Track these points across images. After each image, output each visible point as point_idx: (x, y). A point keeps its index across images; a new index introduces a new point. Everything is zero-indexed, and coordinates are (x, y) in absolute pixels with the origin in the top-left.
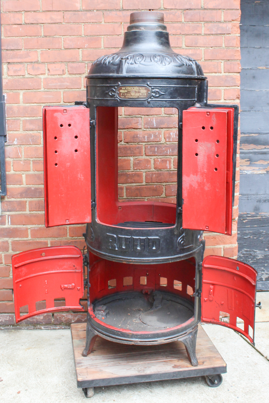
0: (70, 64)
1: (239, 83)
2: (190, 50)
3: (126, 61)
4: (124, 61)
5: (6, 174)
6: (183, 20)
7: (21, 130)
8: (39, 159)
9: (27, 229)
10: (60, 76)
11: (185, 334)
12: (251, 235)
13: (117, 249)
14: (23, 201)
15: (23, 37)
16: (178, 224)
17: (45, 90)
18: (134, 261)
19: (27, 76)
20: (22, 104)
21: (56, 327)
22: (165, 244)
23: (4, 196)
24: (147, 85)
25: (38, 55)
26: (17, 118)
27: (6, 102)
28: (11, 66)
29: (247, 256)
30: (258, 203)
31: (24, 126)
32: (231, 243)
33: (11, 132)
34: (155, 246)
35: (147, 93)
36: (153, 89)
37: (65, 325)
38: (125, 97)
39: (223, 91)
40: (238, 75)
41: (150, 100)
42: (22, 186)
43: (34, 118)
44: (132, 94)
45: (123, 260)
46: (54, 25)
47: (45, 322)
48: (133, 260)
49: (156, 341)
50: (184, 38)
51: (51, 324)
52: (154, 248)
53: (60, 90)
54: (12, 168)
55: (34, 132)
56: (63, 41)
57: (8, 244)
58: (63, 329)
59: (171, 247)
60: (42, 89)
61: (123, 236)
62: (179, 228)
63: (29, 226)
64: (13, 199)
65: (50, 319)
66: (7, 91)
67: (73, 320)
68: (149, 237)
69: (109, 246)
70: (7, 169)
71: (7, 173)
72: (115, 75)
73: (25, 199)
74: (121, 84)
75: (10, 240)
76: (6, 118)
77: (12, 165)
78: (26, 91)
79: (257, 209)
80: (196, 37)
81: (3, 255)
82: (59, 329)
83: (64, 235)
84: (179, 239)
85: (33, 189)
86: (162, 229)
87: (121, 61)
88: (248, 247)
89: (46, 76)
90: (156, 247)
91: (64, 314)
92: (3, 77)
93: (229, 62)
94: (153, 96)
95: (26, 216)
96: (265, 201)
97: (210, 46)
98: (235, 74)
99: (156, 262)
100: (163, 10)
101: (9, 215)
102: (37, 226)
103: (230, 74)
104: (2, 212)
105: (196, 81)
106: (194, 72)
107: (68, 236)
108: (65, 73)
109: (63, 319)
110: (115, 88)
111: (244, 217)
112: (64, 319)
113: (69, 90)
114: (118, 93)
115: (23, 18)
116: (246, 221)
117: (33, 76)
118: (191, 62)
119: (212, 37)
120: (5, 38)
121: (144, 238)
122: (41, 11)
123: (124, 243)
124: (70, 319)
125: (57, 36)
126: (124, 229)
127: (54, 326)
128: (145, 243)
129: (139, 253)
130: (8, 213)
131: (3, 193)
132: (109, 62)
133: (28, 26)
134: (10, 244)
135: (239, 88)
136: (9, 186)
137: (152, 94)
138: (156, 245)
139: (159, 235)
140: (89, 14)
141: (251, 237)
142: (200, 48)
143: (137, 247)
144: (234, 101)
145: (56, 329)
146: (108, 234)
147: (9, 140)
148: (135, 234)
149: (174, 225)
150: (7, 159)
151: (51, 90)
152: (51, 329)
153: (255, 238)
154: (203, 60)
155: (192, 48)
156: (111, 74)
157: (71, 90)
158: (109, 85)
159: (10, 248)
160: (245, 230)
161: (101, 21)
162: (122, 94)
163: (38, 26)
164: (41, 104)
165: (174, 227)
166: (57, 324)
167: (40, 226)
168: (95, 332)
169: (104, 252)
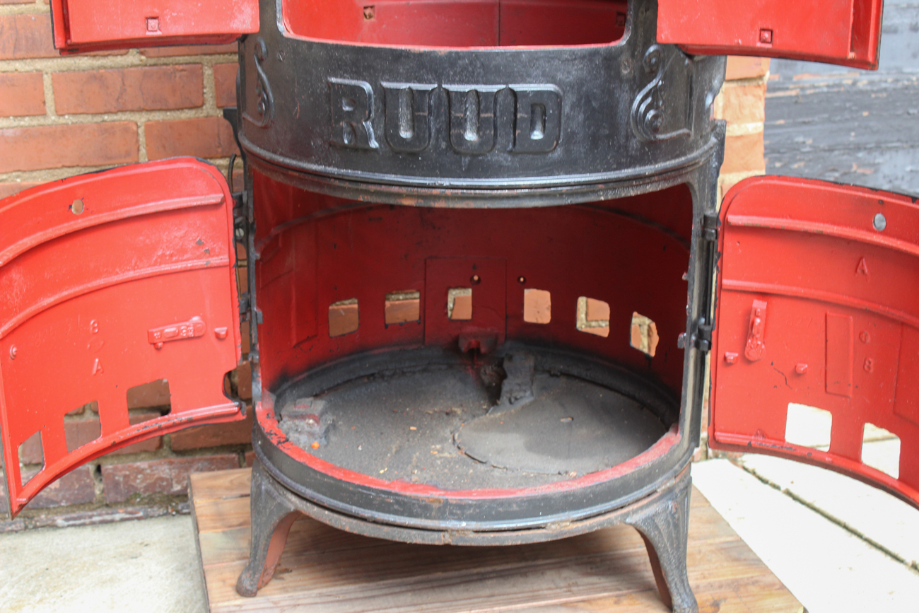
11: (649, 495)
13: (374, 144)
16: (635, 31)
18: (449, 192)
21: (112, 514)
22: (581, 117)
37: (148, 503)
45: (404, 190)
47: (68, 500)
48: (447, 188)
49: (538, 527)
51: (91, 503)
52: (537, 135)
58: (139, 519)
59: (607, 132)
61: (404, 86)
62: (639, 49)
65: (88, 486)
67: (178, 482)
68: (518, 87)
69: (340, 134)
82: (123, 520)
84: (639, 98)
86: (573, 53)
90: (544, 129)
91: (143, 464)
99: (542, 196)
109: (139, 483)
112: (142, 482)
121: (494, 88)
123: (404, 113)
124: (167, 480)
126: (407, 55)
127: (104, 510)
128: (498, 114)
129: (474, 156)
138: (544, 122)
139: (560, 76)
143: (465, 130)
145: (112, 521)
146: (333, 80)
148: (455, 74)
149: (618, 36)
152: (93, 524)
165: (622, 42)
166: (116, 503)
167: (26, 122)
168: (289, 500)
169: (317, 162)
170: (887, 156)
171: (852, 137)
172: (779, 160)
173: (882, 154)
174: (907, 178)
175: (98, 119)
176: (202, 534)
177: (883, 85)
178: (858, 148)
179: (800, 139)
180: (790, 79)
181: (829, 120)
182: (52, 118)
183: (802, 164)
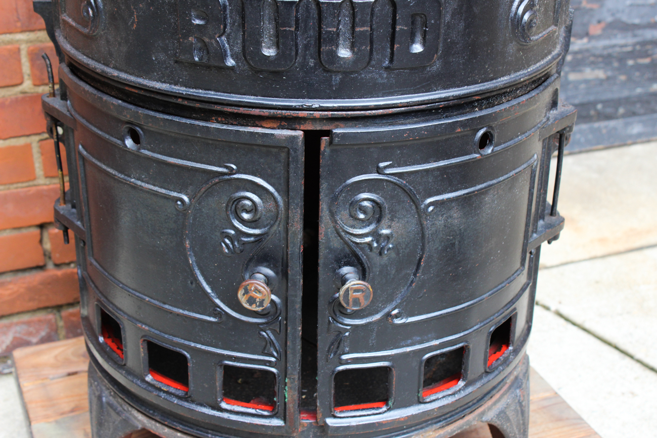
13: (231, 62)
18: (318, 114)
22: (462, 25)
34: (419, 38)
45: (265, 113)
48: (316, 110)
69: (189, 50)
90: (424, 44)
123: (266, 28)
128: (374, 26)
129: (346, 73)
138: (424, 34)
143: (337, 46)
168: (136, 418)
169: (159, 80)
176: (35, 426)
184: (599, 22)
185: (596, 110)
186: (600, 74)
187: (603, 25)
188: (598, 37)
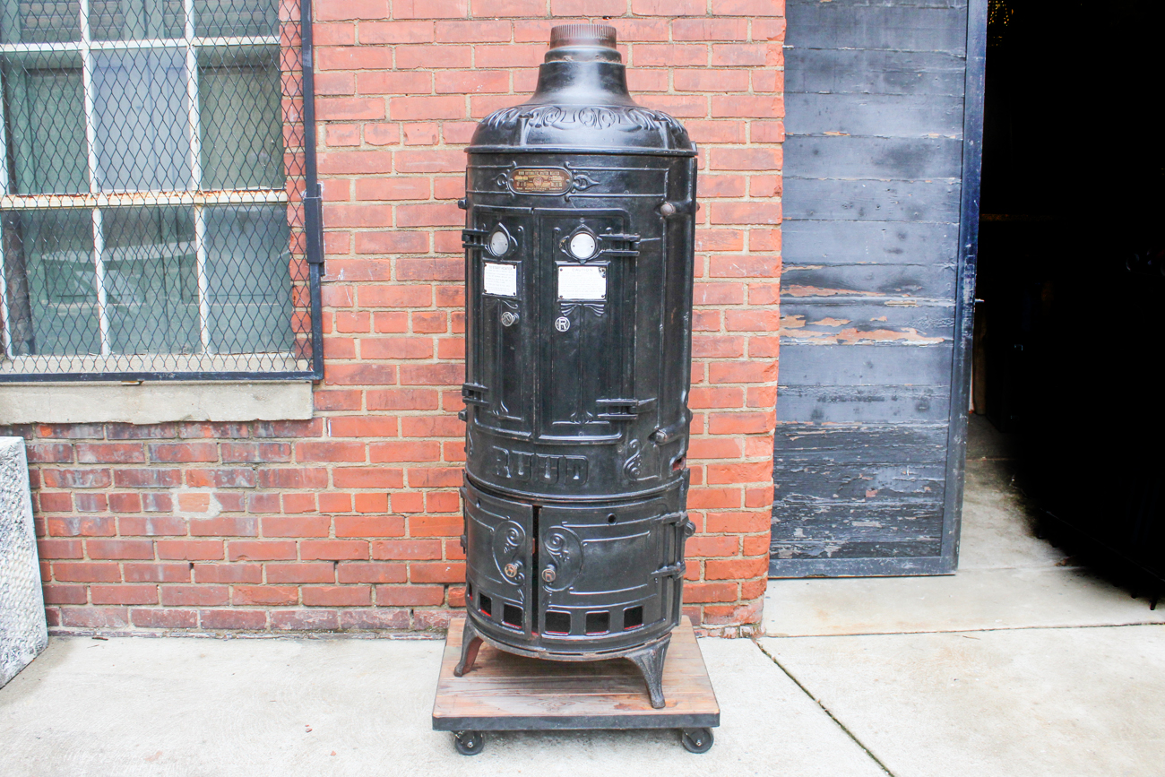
0: (447, 124)
1: (779, 163)
2: (684, 98)
3: (527, 121)
4: (523, 120)
5: (322, 339)
6: (670, 39)
7: (353, 252)
8: (387, 310)
9: (363, 445)
10: (429, 148)
11: (640, 646)
12: (805, 467)
14: (356, 391)
15: (356, 72)
17: (399, 174)
19: (364, 147)
20: (353, 203)
21: (417, 636)
22: (597, 470)
23: (319, 381)
24: (565, 166)
25: (385, 106)
26: (344, 229)
27: (322, 198)
28: (331, 128)
29: (797, 509)
30: (820, 403)
31: (358, 246)
32: (760, 480)
33: (333, 257)
34: (578, 473)
35: (565, 181)
36: (576, 174)
37: (435, 632)
38: (524, 189)
39: (748, 179)
40: (780, 147)
41: (569, 194)
42: (353, 361)
43: (378, 229)
44: (536, 184)
46: (416, 47)
47: (396, 626)
49: (580, 655)
50: (671, 73)
51: (407, 629)
52: (577, 478)
53: (428, 175)
54: (334, 325)
55: (377, 256)
56: (433, 81)
57: (327, 473)
58: (430, 639)
60: (394, 174)
61: (521, 453)
63: (366, 440)
64: (335, 387)
65: (406, 620)
66: (326, 176)
68: (567, 457)
69: (496, 470)
70: (326, 329)
71: (325, 336)
72: (507, 147)
73: (360, 387)
74: (518, 165)
75: (330, 466)
76: (322, 228)
77: (334, 320)
78: (362, 176)
79: (817, 415)
80: (696, 71)
81: (316, 494)
82: (422, 639)
83: (435, 457)
84: (628, 462)
85: (374, 367)
87: (519, 121)
88: (801, 489)
89: (401, 147)
90: (580, 476)
91: (434, 612)
92: (317, 148)
93: (761, 123)
94: (575, 187)
95: (361, 420)
96: (834, 400)
97: (723, 90)
98: (773, 146)
100: (632, 18)
101: (328, 418)
102: (382, 439)
103: (762, 146)
104: (314, 411)
105: (666, 159)
106: (662, 141)
107: (442, 461)
108: (438, 142)
109: (432, 621)
110: (506, 173)
111: (793, 430)
113: (445, 174)
114: (511, 182)
115: (356, 33)
116: (796, 437)
117: (375, 148)
118: (657, 123)
119: (727, 72)
120: (321, 72)
121: (558, 457)
122: (391, 19)
123: (521, 465)
124: (443, 621)
125: (422, 69)
127: (414, 633)
128: (560, 468)
129: (549, 485)
130: (326, 414)
131: (316, 375)
132: (500, 123)
133: (366, 48)
134: (330, 473)
135: (780, 173)
136: (327, 362)
137: (574, 183)
138: (580, 472)
139: (588, 452)
140: (484, 26)
141: (806, 470)
142: (704, 94)
143: (545, 473)
144: (771, 199)
145: (417, 639)
146: (494, 447)
147: (329, 272)
150: (326, 310)
151: (410, 175)
152: (408, 639)
153: (813, 472)
154: (709, 117)
155: (687, 93)
156: (500, 146)
157: (449, 175)
158: (496, 166)
159: (331, 482)
160: (793, 457)
161: (508, 40)
162: (518, 183)
163: (385, 49)
164: (392, 202)
166: (420, 630)
167: (388, 439)
170: (881, 470)
171: (858, 458)
172: (814, 469)
173: (877, 469)
174: (894, 483)
175: (422, 439)
177: (877, 430)
178: (863, 465)
179: (827, 458)
180: (820, 424)
181: (843, 449)
182: (400, 438)
183: (828, 473)
184: (873, 489)
185: (875, 549)
186: (877, 524)
187: (876, 491)
188: (873, 499)
